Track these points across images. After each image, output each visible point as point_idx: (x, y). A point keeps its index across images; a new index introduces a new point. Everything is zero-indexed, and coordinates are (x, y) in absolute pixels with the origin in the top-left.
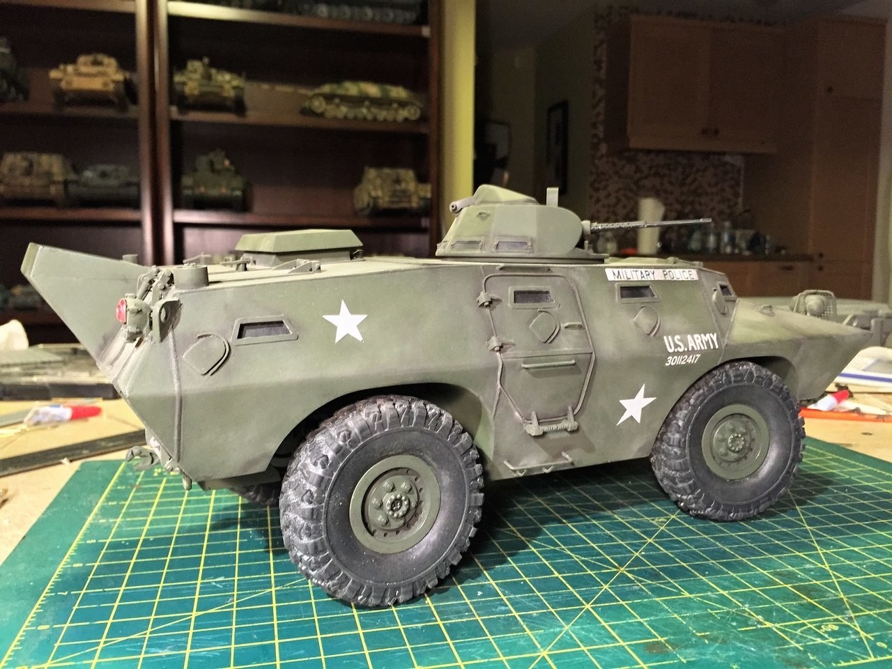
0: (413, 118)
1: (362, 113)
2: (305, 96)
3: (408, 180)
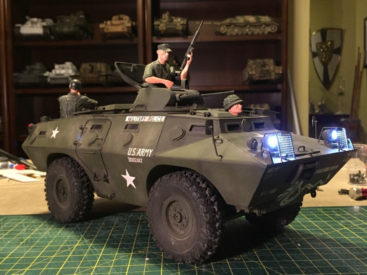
0: (274, 31)
1: (246, 31)
2: (217, 25)
3: (270, 64)
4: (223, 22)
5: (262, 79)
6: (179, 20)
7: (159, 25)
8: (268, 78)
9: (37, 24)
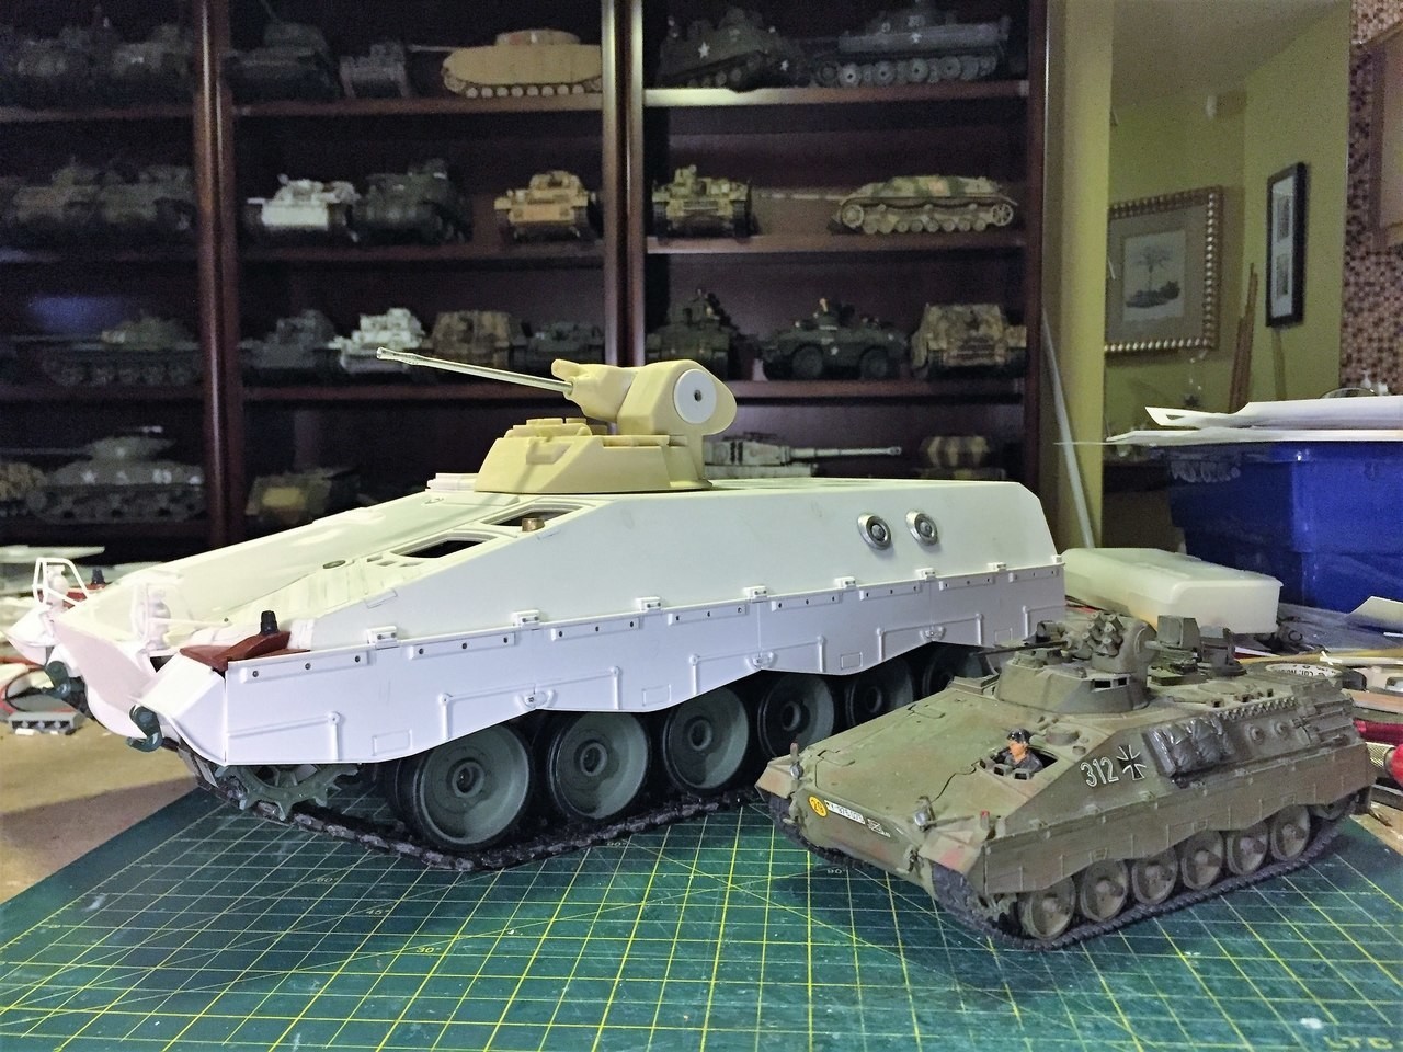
1: (920, 222)
2: (834, 204)
3: (992, 320)
4: (853, 196)
5: (968, 363)
6: (725, 188)
7: (666, 203)
8: (986, 361)
9: (309, 199)
